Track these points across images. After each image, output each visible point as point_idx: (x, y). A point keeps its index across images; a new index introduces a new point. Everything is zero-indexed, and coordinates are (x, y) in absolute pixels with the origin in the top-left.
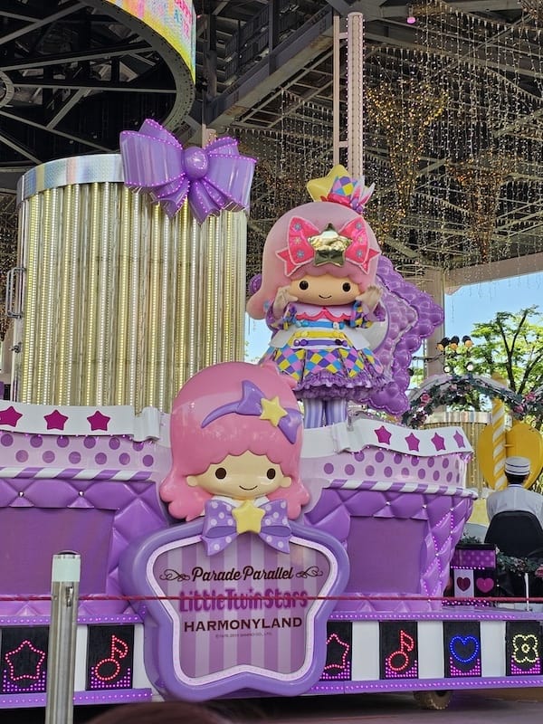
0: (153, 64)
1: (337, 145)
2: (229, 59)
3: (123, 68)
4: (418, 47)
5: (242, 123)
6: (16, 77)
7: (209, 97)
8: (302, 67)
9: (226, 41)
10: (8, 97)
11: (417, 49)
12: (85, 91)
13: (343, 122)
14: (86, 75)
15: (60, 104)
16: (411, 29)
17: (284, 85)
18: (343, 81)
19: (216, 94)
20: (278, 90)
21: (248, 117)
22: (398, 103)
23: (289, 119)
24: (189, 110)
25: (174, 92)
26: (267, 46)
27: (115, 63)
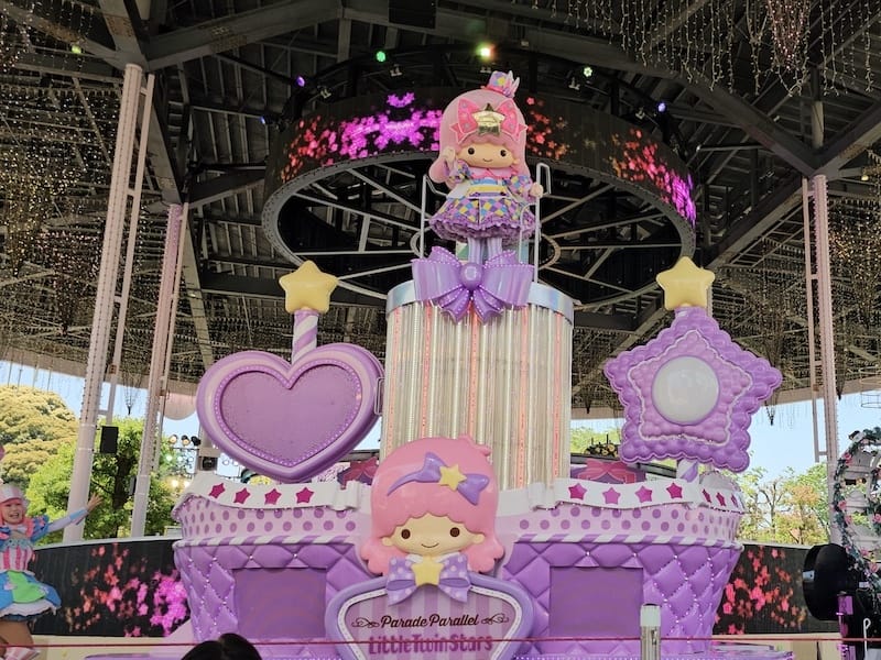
0: (662, 225)
1: (809, 277)
2: (720, 217)
3: (639, 229)
4: (872, 198)
5: (731, 265)
6: (561, 242)
7: (706, 246)
8: (778, 219)
9: (717, 203)
10: (556, 257)
11: (870, 199)
12: (611, 249)
13: (813, 259)
14: (612, 238)
15: (594, 260)
16: (865, 185)
17: (764, 234)
18: (812, 228)
19: (711, 243)
20: (759, 237)
21: (736, 260)
22: (858, 242)
23: (769, 259)
24: (692, 257)
25: (680, 245)
26: (749, 205)
27: (634, 226)
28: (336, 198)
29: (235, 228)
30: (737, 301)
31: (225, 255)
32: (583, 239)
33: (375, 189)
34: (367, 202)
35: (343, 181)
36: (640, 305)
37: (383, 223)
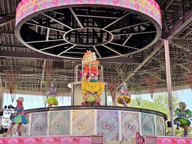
0: (149, 25)
2: (170, 21)
3: (141, 27)
5: (175, 38)
6: (114, 33)
7: (166, 32)
9: (169, 16)
10: (112, 39)
12: (131, 35)
14: (132, 31)
15: (125, 39)
17: (187, 26)
19: (168, 31)
20: (185, 27)
21: (177, 36)
23: (189, 35)
24: (160, 36)
25: (156, 32)
26: (181, 16)
27: (139, 26)
28: (38, 23)
29: (7, 35)
30: (178, 51)
31: (4, 44)
32: (122, 32)
33: (51, 19)
34: (48, 24)
35: (41, 18)
36: (143, 54)
37: (54, 31)
